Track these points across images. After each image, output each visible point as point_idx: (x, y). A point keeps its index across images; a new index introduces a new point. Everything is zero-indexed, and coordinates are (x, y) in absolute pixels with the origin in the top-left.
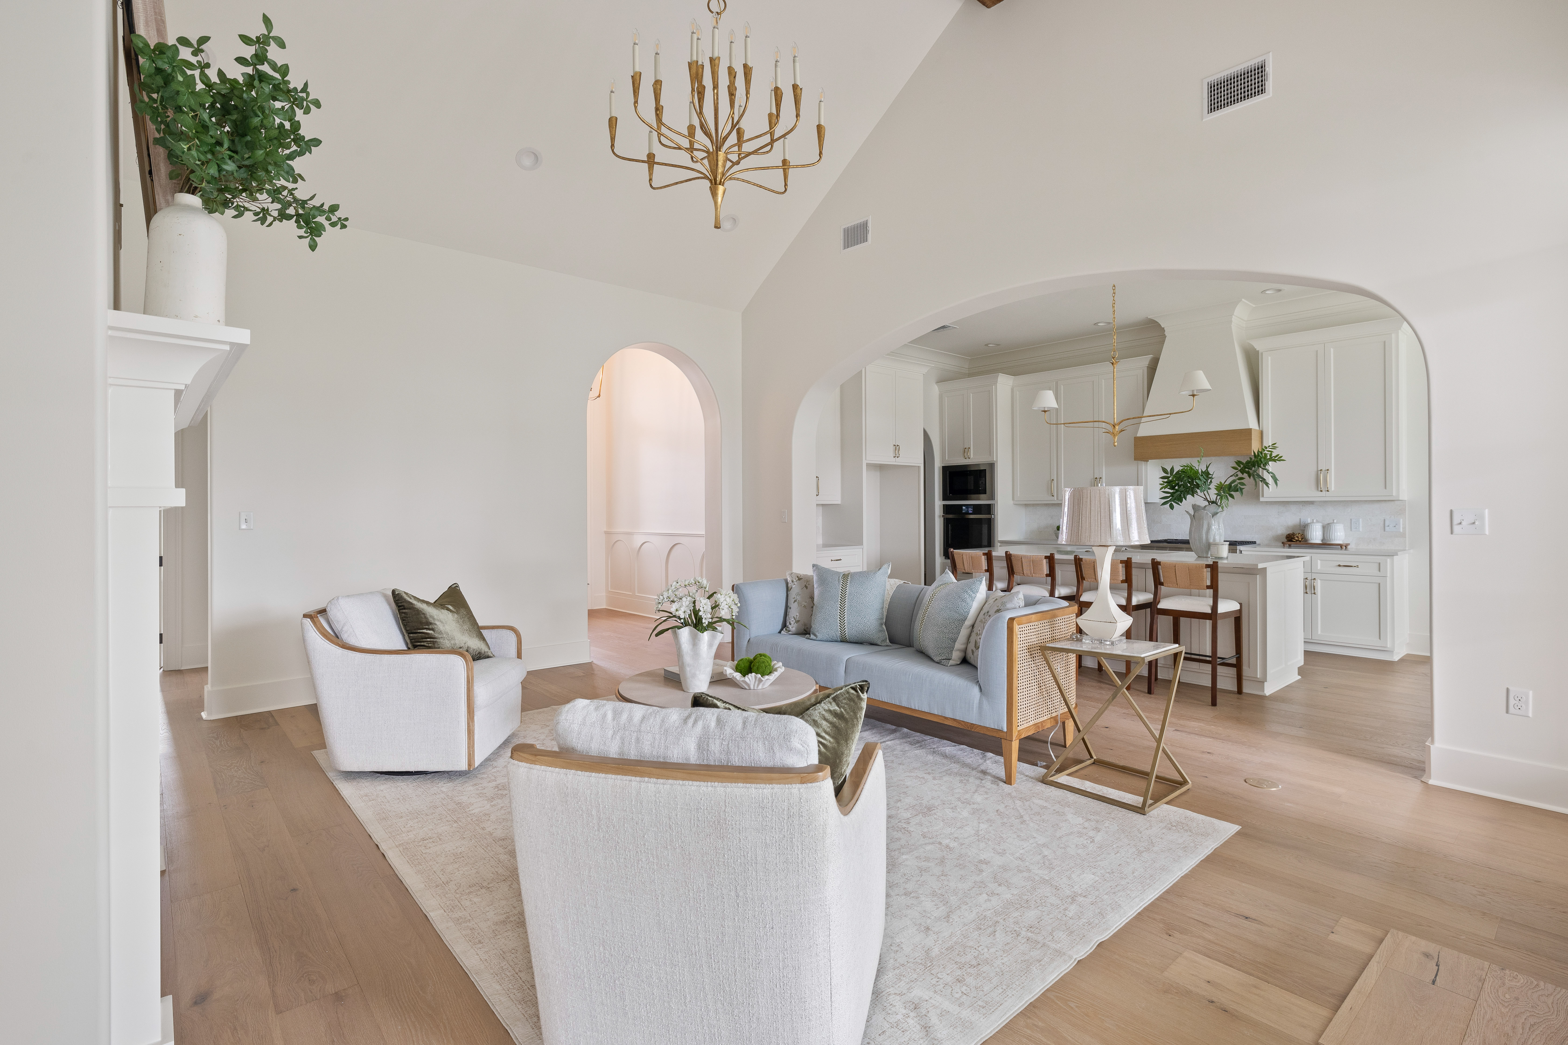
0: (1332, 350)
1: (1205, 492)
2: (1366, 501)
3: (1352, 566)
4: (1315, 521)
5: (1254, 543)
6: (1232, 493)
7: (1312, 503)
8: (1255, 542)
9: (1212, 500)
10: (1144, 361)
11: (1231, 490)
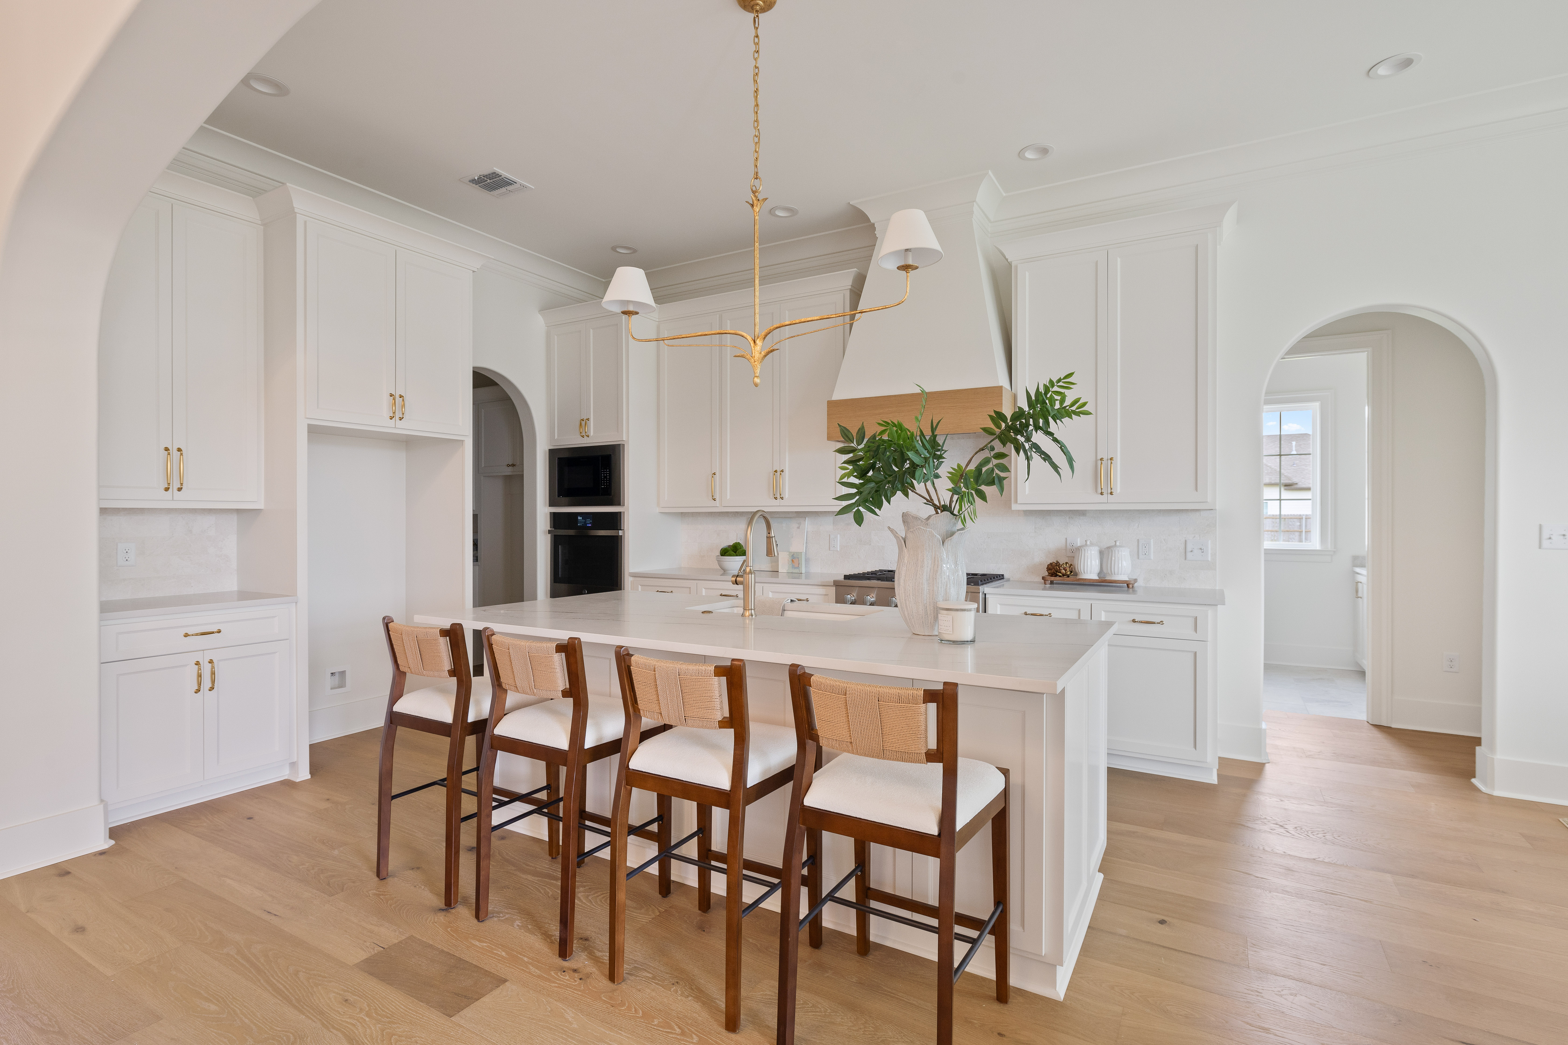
0: (1119, 259)
1: (929, 484)
2: (1160, 511)
3: (1154, 623)
4: (1088, 543)
5: (1000, 577)
6: (983, 488)
7: (1083, 513)
8: (1003, 575)
9: (942, 503)
10: (844, 280)
11: (980, 482)
